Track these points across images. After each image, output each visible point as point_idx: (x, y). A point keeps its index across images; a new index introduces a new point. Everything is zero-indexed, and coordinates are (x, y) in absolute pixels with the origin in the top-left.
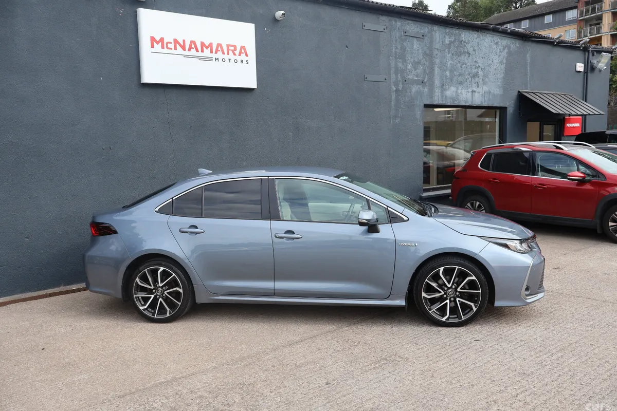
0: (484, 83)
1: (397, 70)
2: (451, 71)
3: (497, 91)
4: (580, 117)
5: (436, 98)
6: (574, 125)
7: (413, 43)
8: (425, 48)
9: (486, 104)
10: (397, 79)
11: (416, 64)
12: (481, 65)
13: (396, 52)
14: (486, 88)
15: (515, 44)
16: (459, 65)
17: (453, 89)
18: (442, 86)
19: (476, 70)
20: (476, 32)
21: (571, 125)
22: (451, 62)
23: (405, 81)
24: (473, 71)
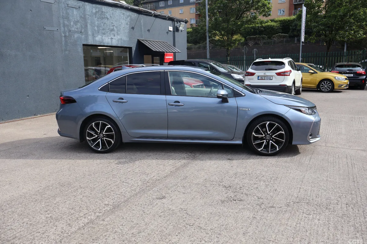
0: (118, 34)
1: (64, 26)
2: (98, 27)
3: (125, 38)
4: (173, 53)
5: (90, 41)
6: (169, 57)
7: (73, 11)
8: (81, 14)
9: (119, 45)
10: (65, 30)
11: (76, 23)
12: (115, 25)
13: (63, 15)
14: (119, 37)
15: (134, 15)
16: (102, 24)
17: (100, 37)
18: (93, 35)
19: (112, 27)
20: (111, 7)
21: (168, 57)
22: (97, 22)
23: (70, 31)
24: (111, 28)
